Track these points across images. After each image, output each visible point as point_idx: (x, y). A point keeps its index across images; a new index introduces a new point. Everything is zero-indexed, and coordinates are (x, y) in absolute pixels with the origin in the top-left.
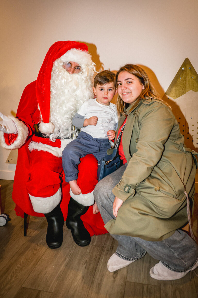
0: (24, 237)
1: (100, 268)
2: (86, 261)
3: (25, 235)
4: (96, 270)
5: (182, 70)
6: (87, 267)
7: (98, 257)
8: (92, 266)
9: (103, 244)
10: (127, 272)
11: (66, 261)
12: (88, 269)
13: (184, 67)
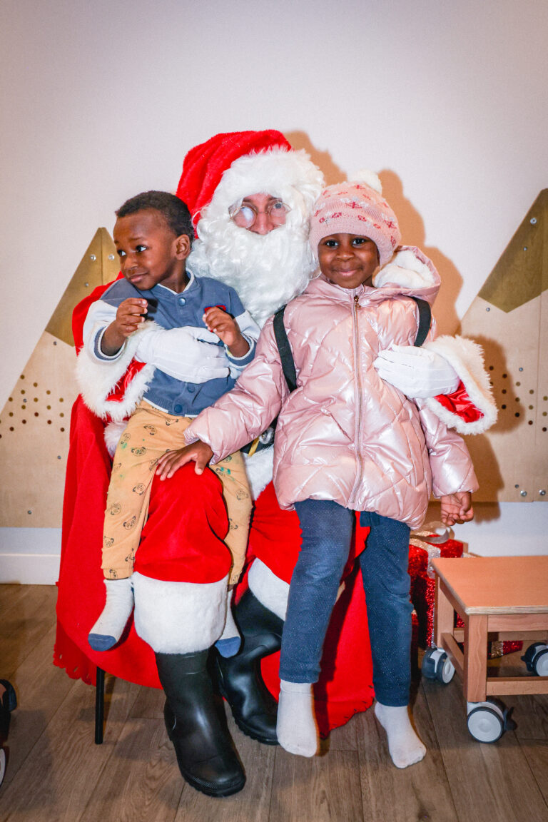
0: (94, 744)
1: (373, 808)
2: (324, 792)
3: (99, 739)
4: (361, 813)
5: (531, 225)
6: (333, 808)
7: (353, 780)
8: (345, 805)
9: (354, 743)
10: (456, 812)
11: (262, 799)
12: (339, 814)
13: (536, 215)
